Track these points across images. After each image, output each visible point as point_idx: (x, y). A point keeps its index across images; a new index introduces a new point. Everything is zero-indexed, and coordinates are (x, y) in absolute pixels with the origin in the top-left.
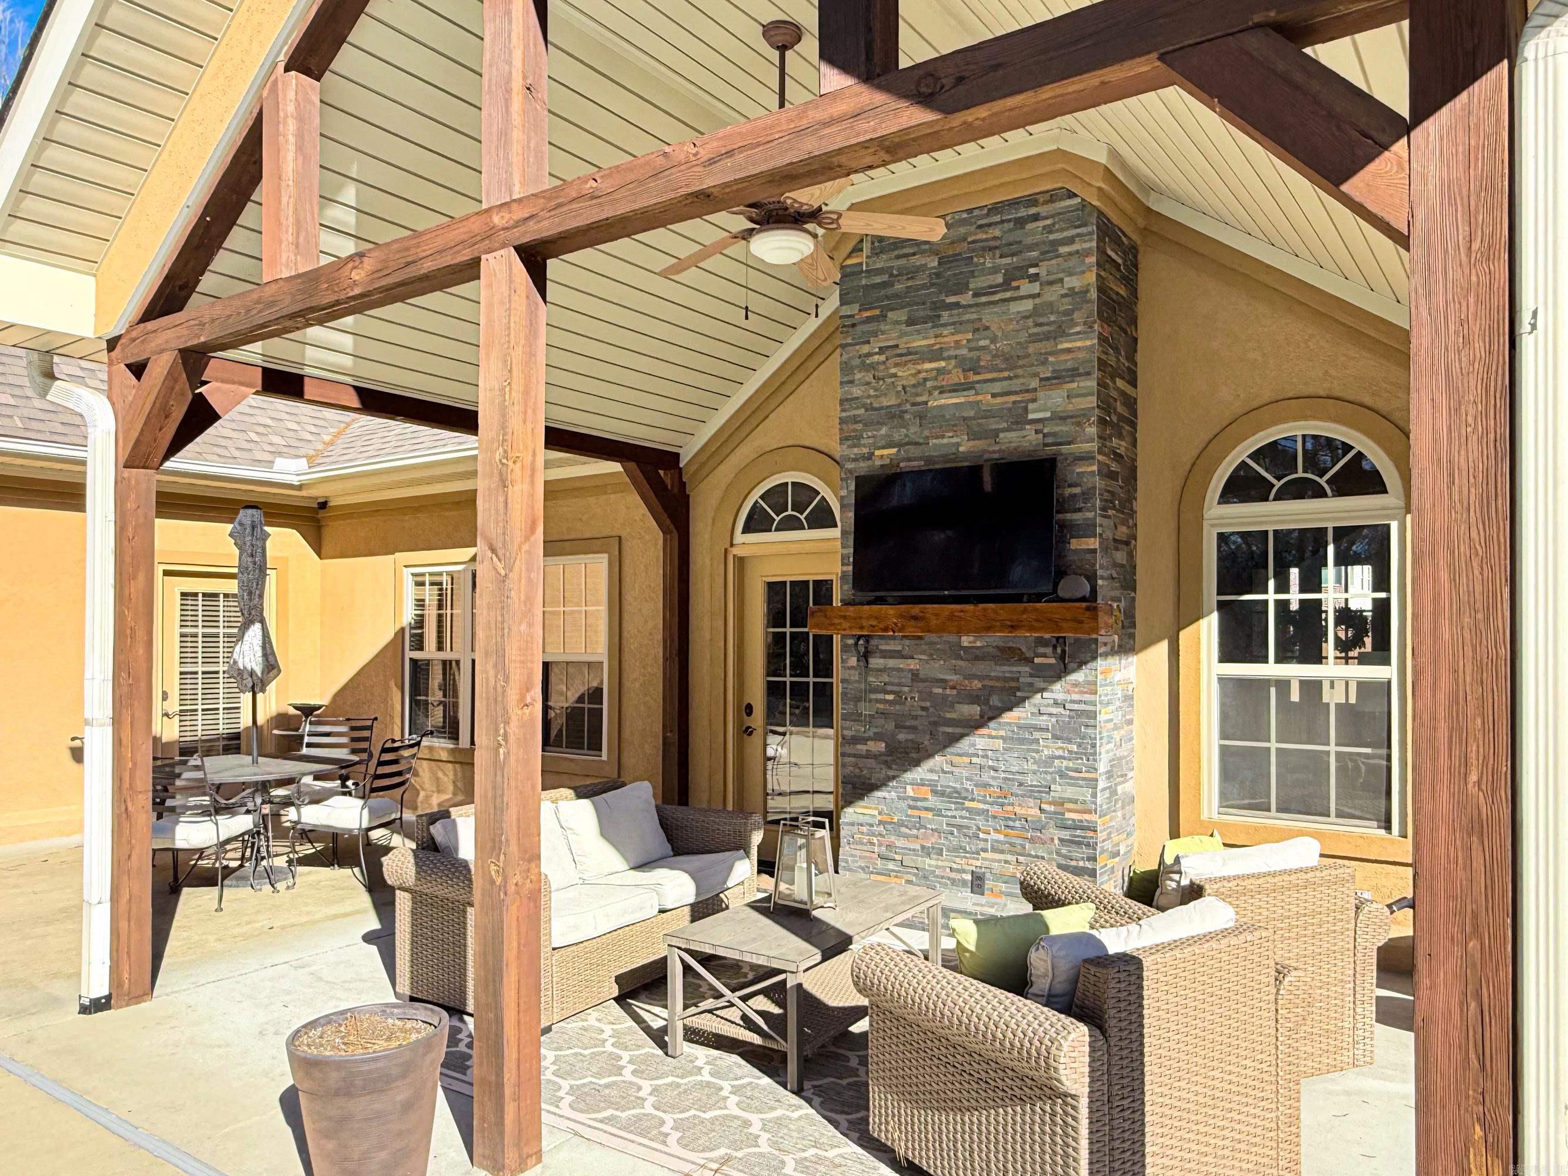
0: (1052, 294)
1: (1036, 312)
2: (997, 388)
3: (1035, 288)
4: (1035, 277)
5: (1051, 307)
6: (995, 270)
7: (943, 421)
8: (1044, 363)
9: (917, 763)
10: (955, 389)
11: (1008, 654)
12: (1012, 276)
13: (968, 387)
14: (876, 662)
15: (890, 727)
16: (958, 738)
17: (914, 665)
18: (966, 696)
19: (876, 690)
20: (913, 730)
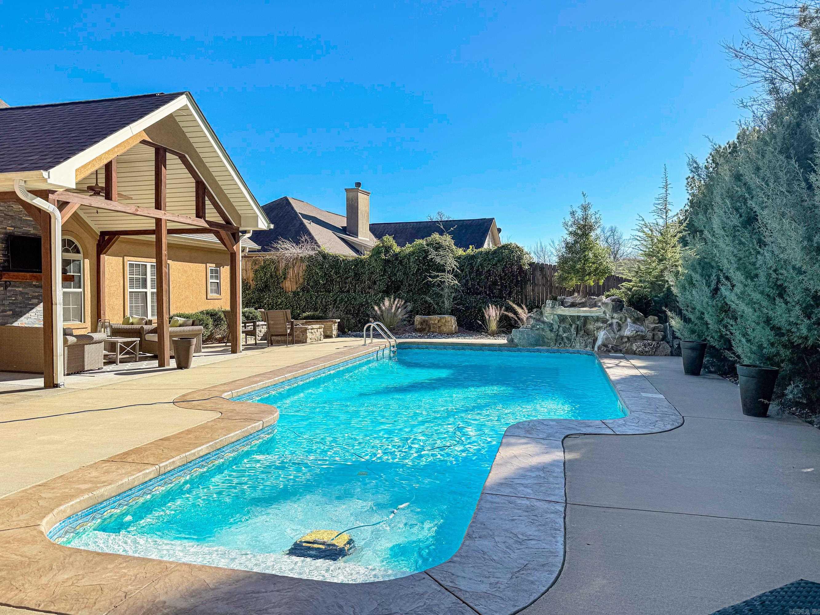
7: (27, 224)
9: (21, 316)
14: (9, 288)
15: (13, 307)
16: (33, 308)
17: (20, 289)
18: (34, 297)
19: (9, 297)
20: (21, 307)
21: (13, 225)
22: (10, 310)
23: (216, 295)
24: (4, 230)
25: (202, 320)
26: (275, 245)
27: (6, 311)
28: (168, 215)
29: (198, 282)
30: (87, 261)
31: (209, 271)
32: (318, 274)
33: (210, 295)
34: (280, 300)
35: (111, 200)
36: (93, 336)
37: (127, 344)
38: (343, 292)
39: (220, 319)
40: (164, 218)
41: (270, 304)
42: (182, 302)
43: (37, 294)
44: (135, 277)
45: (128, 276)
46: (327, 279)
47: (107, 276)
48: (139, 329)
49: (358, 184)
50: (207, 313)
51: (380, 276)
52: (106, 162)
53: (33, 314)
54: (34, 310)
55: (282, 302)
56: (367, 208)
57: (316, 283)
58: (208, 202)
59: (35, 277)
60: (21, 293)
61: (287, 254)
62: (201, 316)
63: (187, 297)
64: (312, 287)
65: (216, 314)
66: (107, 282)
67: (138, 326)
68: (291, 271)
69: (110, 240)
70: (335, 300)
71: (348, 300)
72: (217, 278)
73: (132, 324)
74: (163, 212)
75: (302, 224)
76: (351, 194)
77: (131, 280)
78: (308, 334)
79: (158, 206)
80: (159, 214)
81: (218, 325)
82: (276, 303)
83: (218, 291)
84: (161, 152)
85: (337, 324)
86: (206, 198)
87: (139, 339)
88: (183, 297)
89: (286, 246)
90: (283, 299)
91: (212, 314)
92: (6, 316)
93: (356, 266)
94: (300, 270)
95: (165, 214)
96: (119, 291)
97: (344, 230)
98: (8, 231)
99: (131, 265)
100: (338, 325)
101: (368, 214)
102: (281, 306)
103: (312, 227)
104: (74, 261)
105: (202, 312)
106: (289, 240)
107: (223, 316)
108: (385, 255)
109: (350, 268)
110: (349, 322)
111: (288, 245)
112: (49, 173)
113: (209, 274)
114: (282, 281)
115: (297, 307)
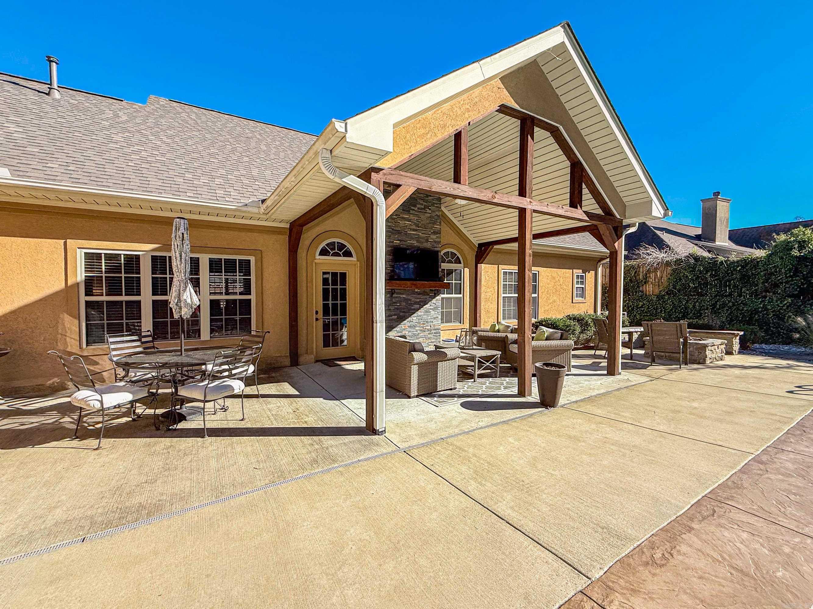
0: (434, 214)
1: (430, 217)
2: (423, 232)
3: (430, 212)
4: (430, 209)
5: (433, 217)
6: (422, 204)
7: (411, 237)
8: (432, 229)
9: (404, 320)
10: (414, 230)
11: (424, 293)
12: (426, 207)
13: (416, 230)
14: (394, 295)
15: (398, 312)
16: (414, 313)
17: (404, 296)
18: (416, 303)
19: (395, 303)
20: (404, 312)
21: (400, 238)
22: (395, 315)
23: (581, 299)
24: (391, 244)
25: (570, 326)
26: (637, 252)
27: (391, 316)
28: (534, 203)
29: (565, 287)
30: (467, 270)
31: (575, 277)
32: (687, 277)
33: (576, 299)
34: (641, 304)
35: (460, 183)
36: (447, 352)
37: (487, 358)
38: (723, 296)
39: (587, 324)
40: (529, 207)
41: (631, 307)
42: (550, 306)
43: (418, 300)
44: (508, 283)
45: (502, 283)
46: (699, 282)
47: (483, 283)
48: (504, 338)
49: (717, 194)
50: (574, 319)
51: (787, 277)
52: (451, 131)
53: (414, 318)
54: (415, 315)
55: (644, 304)
56: (727, 215)
57: (685, 287)
58: (585, 191)
59: (415, 285)
60: (406, 300)
61: (650, 259)
62: (568, 322)
63: (554, 301)
64: (679, 291)
65: (583, 319)
66: (483, 289)
67: (503, 335)
68: (652, 275)
69: (486, 250)
70: (714, 305)
71: (734, 305)
72: (582, 283)
73: (498, 331)
74: (529, 200)
75: (655, 234)
76: (708, 204)
77: (505, 286)
78: (708, 352)
79: (522, 193)
80: (523, 202)
81: (585, 330)
82: (637, 305)
83: (583, 295)
84: (529, 122)
85: (738, 338)
86: (584, 186)
87: (500, 353)
88: (551, 301)
89: (648, 251)
90: (645, 302)
91: (579, 320)
92: (392, 320)
93: (743, 267)
94: (664, 275)
95: (531, 202)
96: (493, 296)
97: (698, 237)
98: (395, 244)
99: (505, 273)
100: (740, 339)
101: (728, 220)
102: (642, 309)
103: (665, 237)
104: (455, 270)
105: (569, 317)
106: (653, 246)
107: (590, 321)
108: (799, 251)
109: (736, 270)
110: (756, 335)
111: (651, 250)
112: (346, 124)
113: (575, 280)
114: (643, 285)
115: (661, 311)
